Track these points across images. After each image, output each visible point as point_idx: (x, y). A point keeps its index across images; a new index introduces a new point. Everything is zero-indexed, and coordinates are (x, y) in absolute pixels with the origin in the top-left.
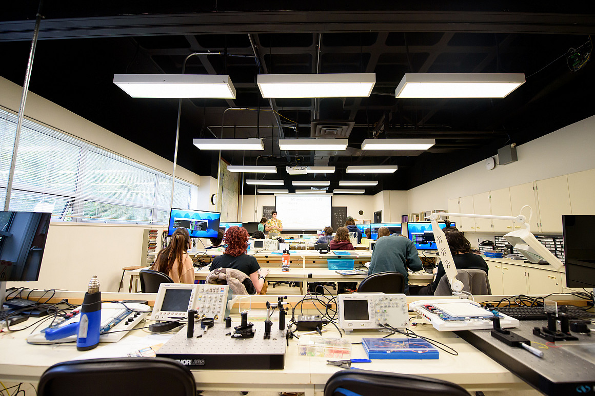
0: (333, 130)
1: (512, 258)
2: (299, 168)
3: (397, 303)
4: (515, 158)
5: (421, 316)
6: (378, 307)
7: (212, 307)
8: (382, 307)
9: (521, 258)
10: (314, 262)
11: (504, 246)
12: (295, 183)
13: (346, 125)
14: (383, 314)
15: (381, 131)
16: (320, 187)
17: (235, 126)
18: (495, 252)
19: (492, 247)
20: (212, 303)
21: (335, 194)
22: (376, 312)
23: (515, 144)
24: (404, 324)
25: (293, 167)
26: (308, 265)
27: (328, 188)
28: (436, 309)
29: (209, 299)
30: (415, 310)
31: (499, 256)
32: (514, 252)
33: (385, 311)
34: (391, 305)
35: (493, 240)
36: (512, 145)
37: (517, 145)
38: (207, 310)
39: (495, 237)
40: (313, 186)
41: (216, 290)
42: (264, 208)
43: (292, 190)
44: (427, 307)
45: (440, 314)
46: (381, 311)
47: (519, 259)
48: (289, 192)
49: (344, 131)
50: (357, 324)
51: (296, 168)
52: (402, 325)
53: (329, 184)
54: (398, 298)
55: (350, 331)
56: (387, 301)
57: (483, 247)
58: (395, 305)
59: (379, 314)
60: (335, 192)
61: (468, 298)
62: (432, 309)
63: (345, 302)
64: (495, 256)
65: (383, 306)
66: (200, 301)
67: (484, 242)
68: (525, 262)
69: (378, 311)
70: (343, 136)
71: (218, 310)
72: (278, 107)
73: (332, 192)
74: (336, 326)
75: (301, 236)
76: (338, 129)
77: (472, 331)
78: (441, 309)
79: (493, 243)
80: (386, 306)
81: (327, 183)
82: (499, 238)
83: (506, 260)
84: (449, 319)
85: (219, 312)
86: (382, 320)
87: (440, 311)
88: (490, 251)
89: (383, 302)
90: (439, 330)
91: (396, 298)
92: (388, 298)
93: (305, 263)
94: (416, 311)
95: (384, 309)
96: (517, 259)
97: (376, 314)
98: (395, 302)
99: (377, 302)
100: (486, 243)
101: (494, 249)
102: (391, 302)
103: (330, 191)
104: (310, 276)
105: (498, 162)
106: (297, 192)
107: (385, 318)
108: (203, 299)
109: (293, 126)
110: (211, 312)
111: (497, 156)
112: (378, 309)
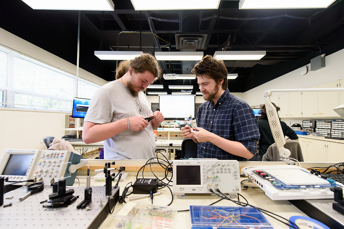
0: (192, 41)
1: (314, 135)
2: (171, 74)
3: (229, 169)
4: (323, 65)
5: (252, 181)
6: (210, 172)
7: (50, 171)
8: (214, 173)
9: (321, 135)
10: (176, 136)
11: (309, 127)
12: (171, 87)
13: (201, 37)
14: (215, 179)
15: (227, 46)
16: (187, 90)
17: (128, 46)
18: (302, 131)
19: (300, 128)
20: (51, 167)
21: (197, 95)
22: (208, 178)
23: (325, 54)
24: (235, 190)
25: (167, 74)
26: (171, 138)
27: (192, 91)
28: (267, 176)
29: (48, 164)
30: (246, 175)
31: (305, 133)
32: (316, 131)
33: (217, 176)
34: (223, 171)
35: (301, 123)
36: (323, 56)
37: (326, 56)
38: (44, 174)
39: (303, 121)
40: (183, 90)
41: (56, 156)
42: (152, 104)
43: (170, 92)
44: (259, 173)
45: (273, 181)
46: (213, 176)
47: (320, 136)
48: (168, 94)
49: (200, 43)
50: (189, 188)
51: (169, 74)
52: (233, 190)
53: (192, 88)
54: (230, 164)
55: (182, 195)
56: (220, 167)
57: (294, 128)
58: (227, 171)
59: (211, 180)
60: (197, 94)
61: (295, 164)
62: (264, 175)
63: (178, 167)
64: (303, 134)
65: (216, 171)
66: (40, 166)
67: (294, 124)
68: (325, 138)
69: (210, 177)
70: (199, 48)
71: (55, 174)
72: (157, 31)
73: (195, 94)
74: (170, 189)
75: (175, 121)
76: (196, 41)
77: (309, 201)
78: (274, 175)
79: (301, 125)
80: (218, 172)
81: (191, 87)
82: (306, 122)
83: (311, 136)
84: (283, 188)
85: (56, 177)
86: (214, 185)
87: (272, 177)
88: (299, 130)
89: (216, 168)
90: (272, 199)
91: (229, 165)
92: (221, 165)
93: (170, 136)
94: (248, 176)
95: (216, 175)
96: (318, 136)
97: (208, 179)
98: (227, 168)
99: (209, 168)
100: (296, 125)
101: (301, 129)
102: (224, 168)
103: (193, 93)
104: (171, 145)
105: (310, 69)
106: (173, 93)
107: (217, 183)
108: (43, 164)
109: (168, 46)
110: (48, 176)
111: (309, 65)
112: (210, 175)
